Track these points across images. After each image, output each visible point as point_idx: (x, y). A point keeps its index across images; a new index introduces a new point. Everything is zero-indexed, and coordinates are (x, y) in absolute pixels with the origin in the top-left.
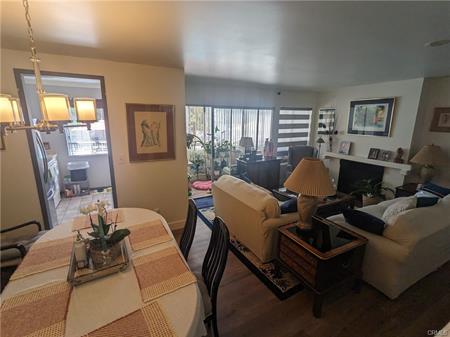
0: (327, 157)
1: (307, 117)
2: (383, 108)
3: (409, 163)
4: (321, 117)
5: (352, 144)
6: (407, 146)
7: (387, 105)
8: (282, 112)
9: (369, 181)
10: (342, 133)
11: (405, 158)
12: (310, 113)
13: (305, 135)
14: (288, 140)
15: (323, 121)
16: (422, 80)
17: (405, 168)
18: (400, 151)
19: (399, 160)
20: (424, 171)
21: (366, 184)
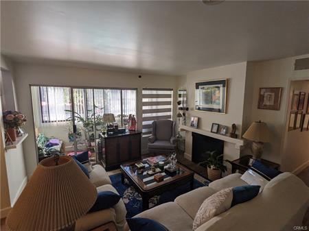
0: (182, 130)
1: (169, 96)
2: (219, 87)
3: (242, 138)
4: (180, 96)
5: (199, 119)
6: (239, 122)
7: (221, 85)
8: (144, 92)
9: (212, 153)
10: (192, 109)
11: (238, 133)
12: (171, 93)
13: (169, 110)
14: (154, 115)
15: (181, 99)
16: (245, 63)
17: (239, 143)
18: (234, 126)
19: (234, 136)
20: (255, 146)
21: (210, 156)
